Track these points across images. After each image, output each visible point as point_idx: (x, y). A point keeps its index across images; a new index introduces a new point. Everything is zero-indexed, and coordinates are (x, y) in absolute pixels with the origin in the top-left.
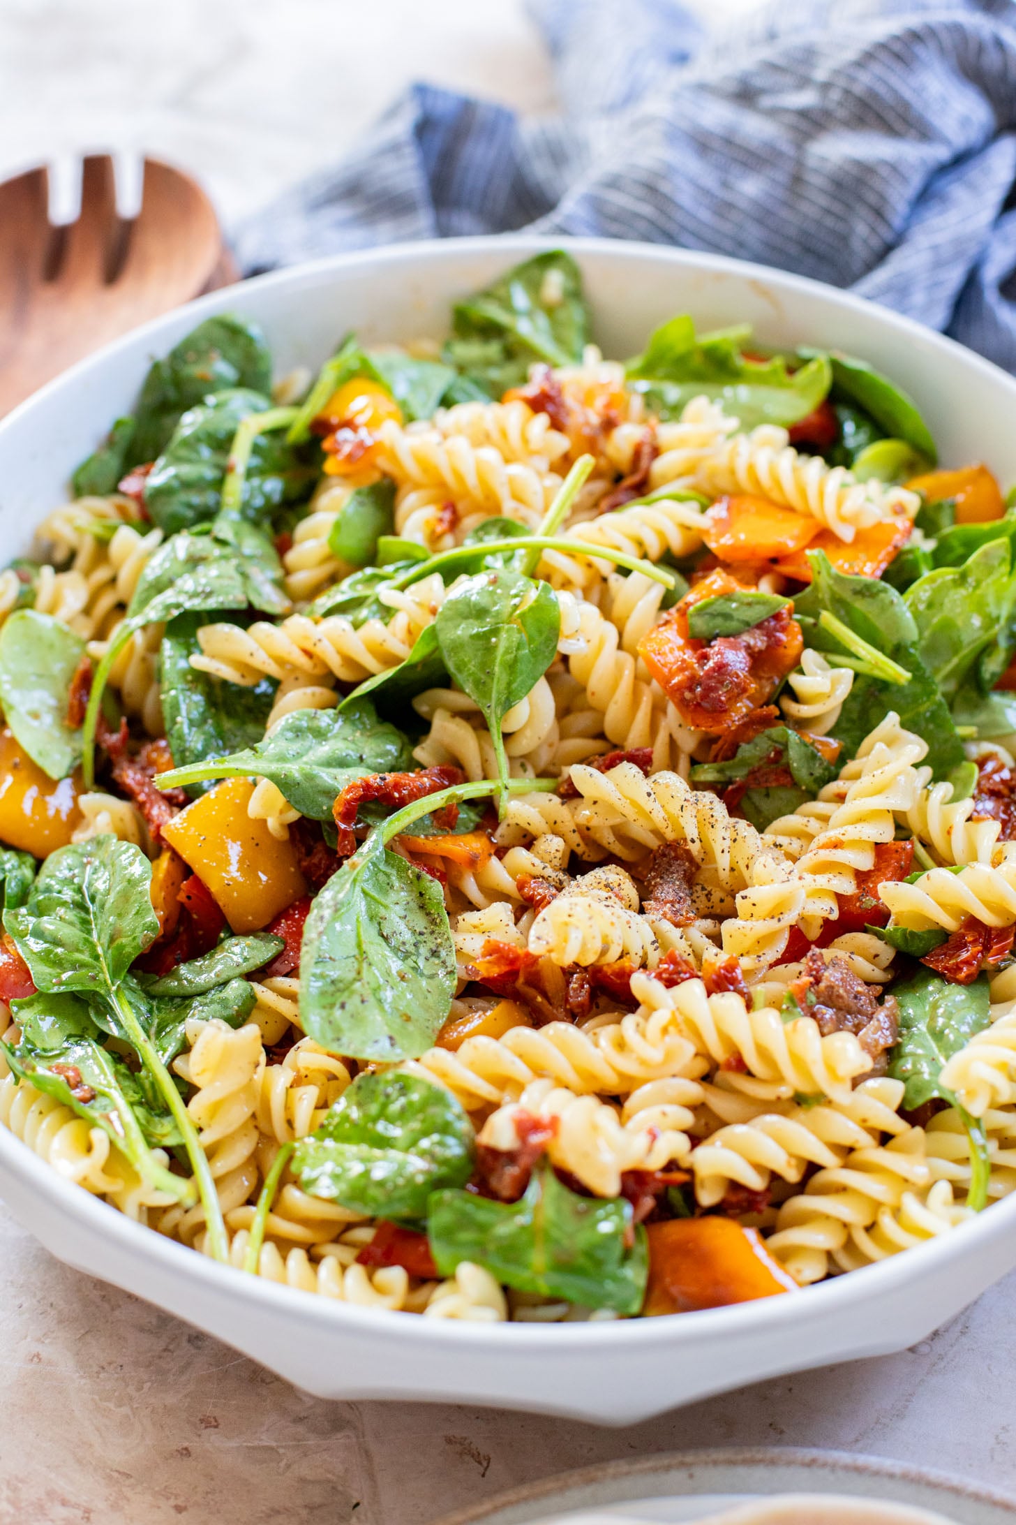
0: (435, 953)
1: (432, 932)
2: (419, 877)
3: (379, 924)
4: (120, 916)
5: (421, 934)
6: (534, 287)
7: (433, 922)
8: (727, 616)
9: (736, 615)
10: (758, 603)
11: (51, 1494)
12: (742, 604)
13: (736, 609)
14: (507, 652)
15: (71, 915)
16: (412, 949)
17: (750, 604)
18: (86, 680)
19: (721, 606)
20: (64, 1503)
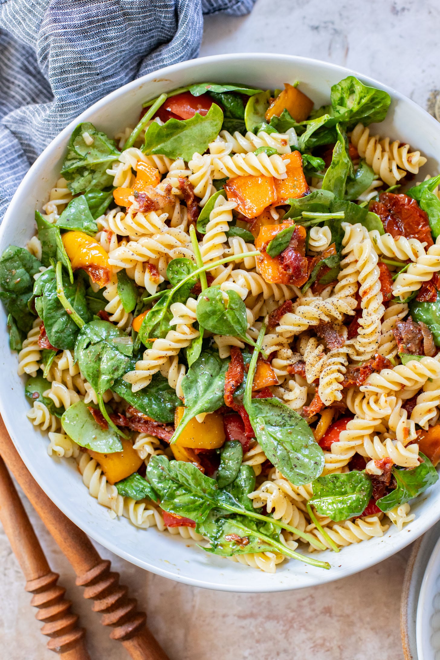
0: (291, 417)
1: (283, 411)
2: (266, 400)
3: (269, 423)
4: (200, 485)
5: (281, 414)
6: (83, 143)
7: (281, 408)
8: (280, 244)
9: (282, 242)
10: (287, 233)
11: (299, 601)
12: (282, 237)
13: (282, 240)
14: (233, 319)
15: (181, 491)
16: (283, 421)
17: (284, 236)
18: (97, 413)
19: (276, 243)
20: (304, 599)
